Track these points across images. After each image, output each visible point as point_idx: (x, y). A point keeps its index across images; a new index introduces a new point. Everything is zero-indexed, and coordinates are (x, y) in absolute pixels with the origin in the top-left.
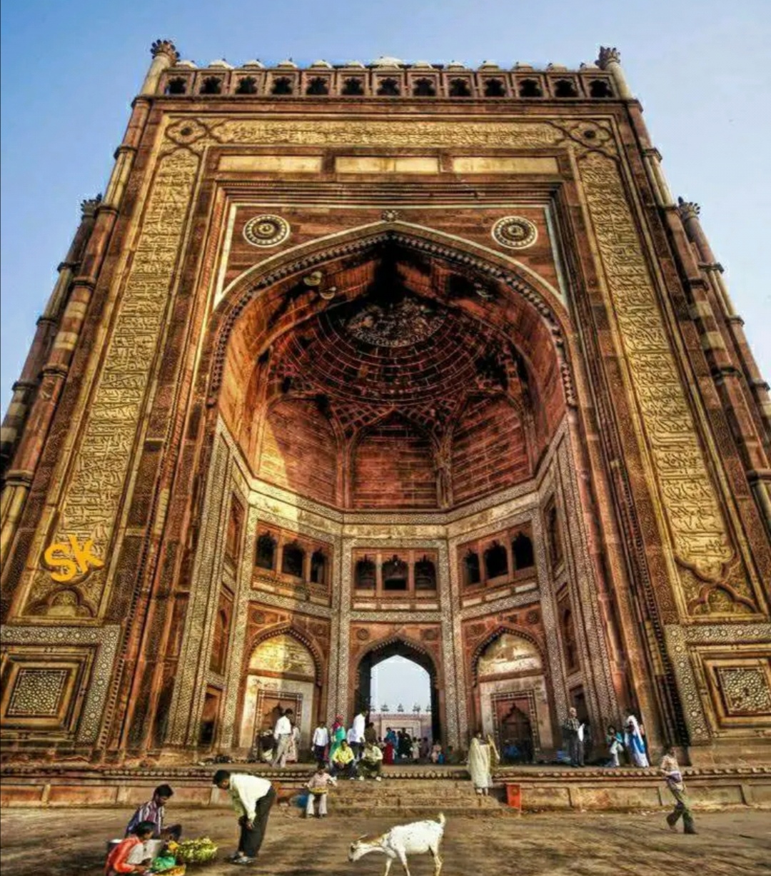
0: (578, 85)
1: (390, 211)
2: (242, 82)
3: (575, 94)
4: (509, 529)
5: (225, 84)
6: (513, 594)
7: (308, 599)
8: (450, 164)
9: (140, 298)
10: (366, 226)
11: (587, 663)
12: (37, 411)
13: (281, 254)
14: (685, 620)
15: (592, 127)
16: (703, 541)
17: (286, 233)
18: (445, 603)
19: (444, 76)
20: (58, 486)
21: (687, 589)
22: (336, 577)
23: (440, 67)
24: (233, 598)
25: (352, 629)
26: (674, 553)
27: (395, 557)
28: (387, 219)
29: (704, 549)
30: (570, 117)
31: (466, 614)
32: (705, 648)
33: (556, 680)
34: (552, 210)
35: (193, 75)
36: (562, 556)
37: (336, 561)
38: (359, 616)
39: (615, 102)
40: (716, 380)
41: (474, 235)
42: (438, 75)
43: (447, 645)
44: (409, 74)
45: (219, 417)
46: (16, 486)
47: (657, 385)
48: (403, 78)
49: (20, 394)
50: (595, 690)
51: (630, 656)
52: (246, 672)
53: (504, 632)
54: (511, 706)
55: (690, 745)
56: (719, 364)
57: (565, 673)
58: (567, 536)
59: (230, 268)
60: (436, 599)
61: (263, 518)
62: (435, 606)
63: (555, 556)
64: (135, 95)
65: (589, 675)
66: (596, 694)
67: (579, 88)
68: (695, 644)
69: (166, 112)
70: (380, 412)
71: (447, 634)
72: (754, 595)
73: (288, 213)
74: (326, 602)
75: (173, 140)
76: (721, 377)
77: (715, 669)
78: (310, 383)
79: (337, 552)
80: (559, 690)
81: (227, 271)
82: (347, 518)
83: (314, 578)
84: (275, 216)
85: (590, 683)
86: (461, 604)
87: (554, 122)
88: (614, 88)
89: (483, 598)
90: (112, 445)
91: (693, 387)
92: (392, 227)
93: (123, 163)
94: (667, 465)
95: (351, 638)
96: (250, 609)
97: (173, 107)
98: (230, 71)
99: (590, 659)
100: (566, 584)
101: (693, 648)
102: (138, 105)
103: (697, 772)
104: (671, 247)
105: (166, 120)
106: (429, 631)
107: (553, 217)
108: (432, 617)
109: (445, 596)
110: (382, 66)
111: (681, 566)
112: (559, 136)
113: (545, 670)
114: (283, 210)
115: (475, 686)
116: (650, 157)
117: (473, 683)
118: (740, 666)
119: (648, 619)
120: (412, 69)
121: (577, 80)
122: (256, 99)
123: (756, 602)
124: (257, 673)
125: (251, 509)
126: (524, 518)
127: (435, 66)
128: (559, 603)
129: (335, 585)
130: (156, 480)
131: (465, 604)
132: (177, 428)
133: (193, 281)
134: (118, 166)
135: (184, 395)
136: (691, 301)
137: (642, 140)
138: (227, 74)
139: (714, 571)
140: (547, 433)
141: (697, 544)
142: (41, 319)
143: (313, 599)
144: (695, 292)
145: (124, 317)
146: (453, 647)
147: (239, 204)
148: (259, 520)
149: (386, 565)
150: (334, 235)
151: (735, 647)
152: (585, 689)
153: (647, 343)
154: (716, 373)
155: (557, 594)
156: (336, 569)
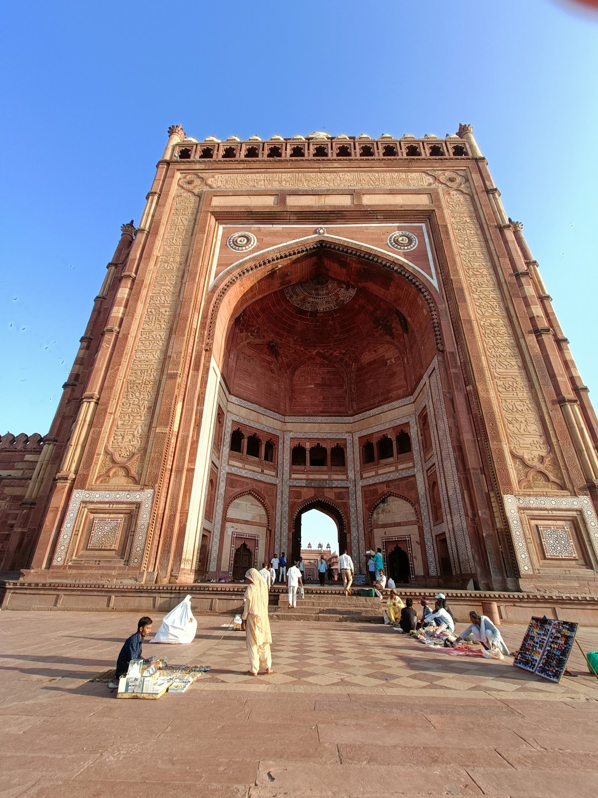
0: (445, 148)
1: (321, 228)
2: (226, 150)
3: (443, 154)
4: (394, 428)
5: (215, 152)
6: (397, 470)
7: (263, 471)
8: (360, 198)
9: (163, 285)
10: (306, 238)
11: (449, 517)
12: (101, 355)
13: (251, 256)
14: (517, 493)
15: (453, 175)
16: (529, 440)
17: (254, 242)
18: (351, 475)
19: (357, 144)
20: (115, 402)
21: (518, 471)
22: (280, 457)
23: (354, 138)
24: (217, 471)
25: (290, 492)
26: (510, 447)
27: (318, 444)
28: (319, 234)
29: (529, 446)
30: (440, 168)
31: (365, 482)
32: (530, 511)
33: (426, 529)
34: (427, 226)
35: (195, 147)
36: (431, 446)
37: (280, 447)
38: (295, 483)
39: (469, 159)
40: (537, 337)
41: (376, 243)
42: (352, 144)
43: (351, 502)
44: (334, 144)
45: (212, 357)
46: (90, 402)
47: (498, 338)
48: (329, 146)
49: (85, 344)
50: (455, 536)
51: (480, 515)
52: (225, 519)
53: (390, 495)
54: (395, 546)
55: (521, 578)
56: (540, 327)
57: (432, 524)
58: (436, 433)
59: (218, 265)
60: (345, 472)
61: (235, 420)
62: (344, 477)
63: (426, 445)
64: (159, 160)
65: (450, 526)
66: (455, 539)
67: (446, 151)
68: (524, 509)
69: (178, 170)
70: (310, 352)
71: (352, 496)
72: (562, 478)
73: (255, 231)
74: (273, 473)
75: (182, 187)
76: (540, 335)
77: (537, 526)
78: (265, 334)
79: (281, 441)
80: (427, 536)
81: (217, 267)
82: (287, 419)
83: (266, 458)
84: (247, 233)
85: (451, 531)
86: (361, 476)
87: (429, 172)
88: (469, 150)
89: (377, 472)
90: (147, 376)
91: (522, 341)
92: (322, 238)
93: (152, 202)
94: (504, 390)
95: (290, 497)
96: (227, 478)
97: (183, 167)
98: (219, 144)
99: (451, 516)
100: (434, 464)
101: (522, 511)
102: (160, 166)
103: (526, 597)
104: (507, 251)
105: (178, 175)
106: (340, 493)
107: (428, 232)
108: (343, 484)
109: (351, 471)
110: (316, 139)
111: (514, 456)
112: (431, 180)
113: (419, 522)
114: (252, 229)
115: (371, 531)
116: (493, 194)
117: (370, 529)
118: (553, 525)
119: (493, 490)
120: (335, 140)
121: (444, 145)
122: (235, 161)
123: (564, 483)
124: (232, 521)
125: (229, 414)
126: (405, 421)
127: (350, 138)
128: (428, 477)
129: (280, 462)
130: (175, 396)
131: (365, 475)
132: (187, 364)
133: (196, 274)
134: (149, 204)
135: (191, 344)
136: (521, 285)
137: (487, 183)
138: (217, 146)
139: (536, 460)
140: (422, 367)
141: (525, 442)
142: (97, 297)
143: (266, 471)
144: (523, 280)
145: (153, 296)
146: (356, 505)
147: (224, 226)
148: (233, 421)
149: (312, 449)
150: (285, 244)
151: (550, 512)
152: (447, 535)
153: (491, 311)
154: (537, 332)
155: (427, 471)
156: (280, 452)
